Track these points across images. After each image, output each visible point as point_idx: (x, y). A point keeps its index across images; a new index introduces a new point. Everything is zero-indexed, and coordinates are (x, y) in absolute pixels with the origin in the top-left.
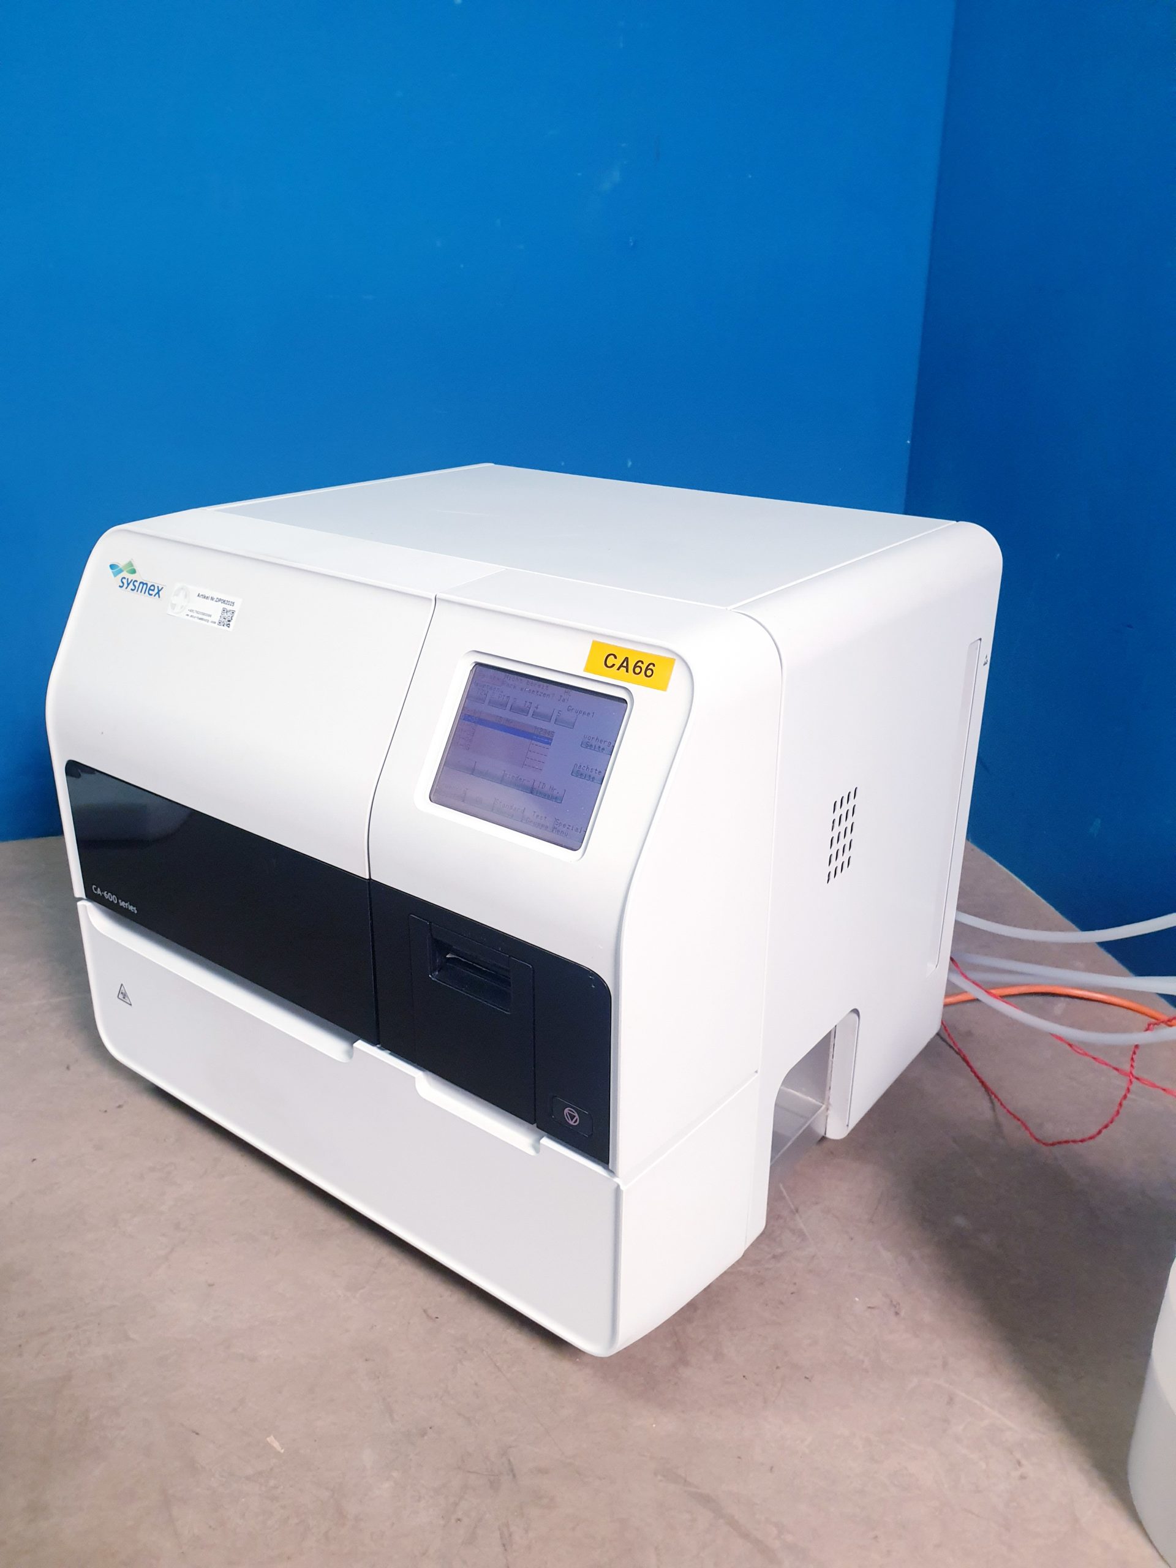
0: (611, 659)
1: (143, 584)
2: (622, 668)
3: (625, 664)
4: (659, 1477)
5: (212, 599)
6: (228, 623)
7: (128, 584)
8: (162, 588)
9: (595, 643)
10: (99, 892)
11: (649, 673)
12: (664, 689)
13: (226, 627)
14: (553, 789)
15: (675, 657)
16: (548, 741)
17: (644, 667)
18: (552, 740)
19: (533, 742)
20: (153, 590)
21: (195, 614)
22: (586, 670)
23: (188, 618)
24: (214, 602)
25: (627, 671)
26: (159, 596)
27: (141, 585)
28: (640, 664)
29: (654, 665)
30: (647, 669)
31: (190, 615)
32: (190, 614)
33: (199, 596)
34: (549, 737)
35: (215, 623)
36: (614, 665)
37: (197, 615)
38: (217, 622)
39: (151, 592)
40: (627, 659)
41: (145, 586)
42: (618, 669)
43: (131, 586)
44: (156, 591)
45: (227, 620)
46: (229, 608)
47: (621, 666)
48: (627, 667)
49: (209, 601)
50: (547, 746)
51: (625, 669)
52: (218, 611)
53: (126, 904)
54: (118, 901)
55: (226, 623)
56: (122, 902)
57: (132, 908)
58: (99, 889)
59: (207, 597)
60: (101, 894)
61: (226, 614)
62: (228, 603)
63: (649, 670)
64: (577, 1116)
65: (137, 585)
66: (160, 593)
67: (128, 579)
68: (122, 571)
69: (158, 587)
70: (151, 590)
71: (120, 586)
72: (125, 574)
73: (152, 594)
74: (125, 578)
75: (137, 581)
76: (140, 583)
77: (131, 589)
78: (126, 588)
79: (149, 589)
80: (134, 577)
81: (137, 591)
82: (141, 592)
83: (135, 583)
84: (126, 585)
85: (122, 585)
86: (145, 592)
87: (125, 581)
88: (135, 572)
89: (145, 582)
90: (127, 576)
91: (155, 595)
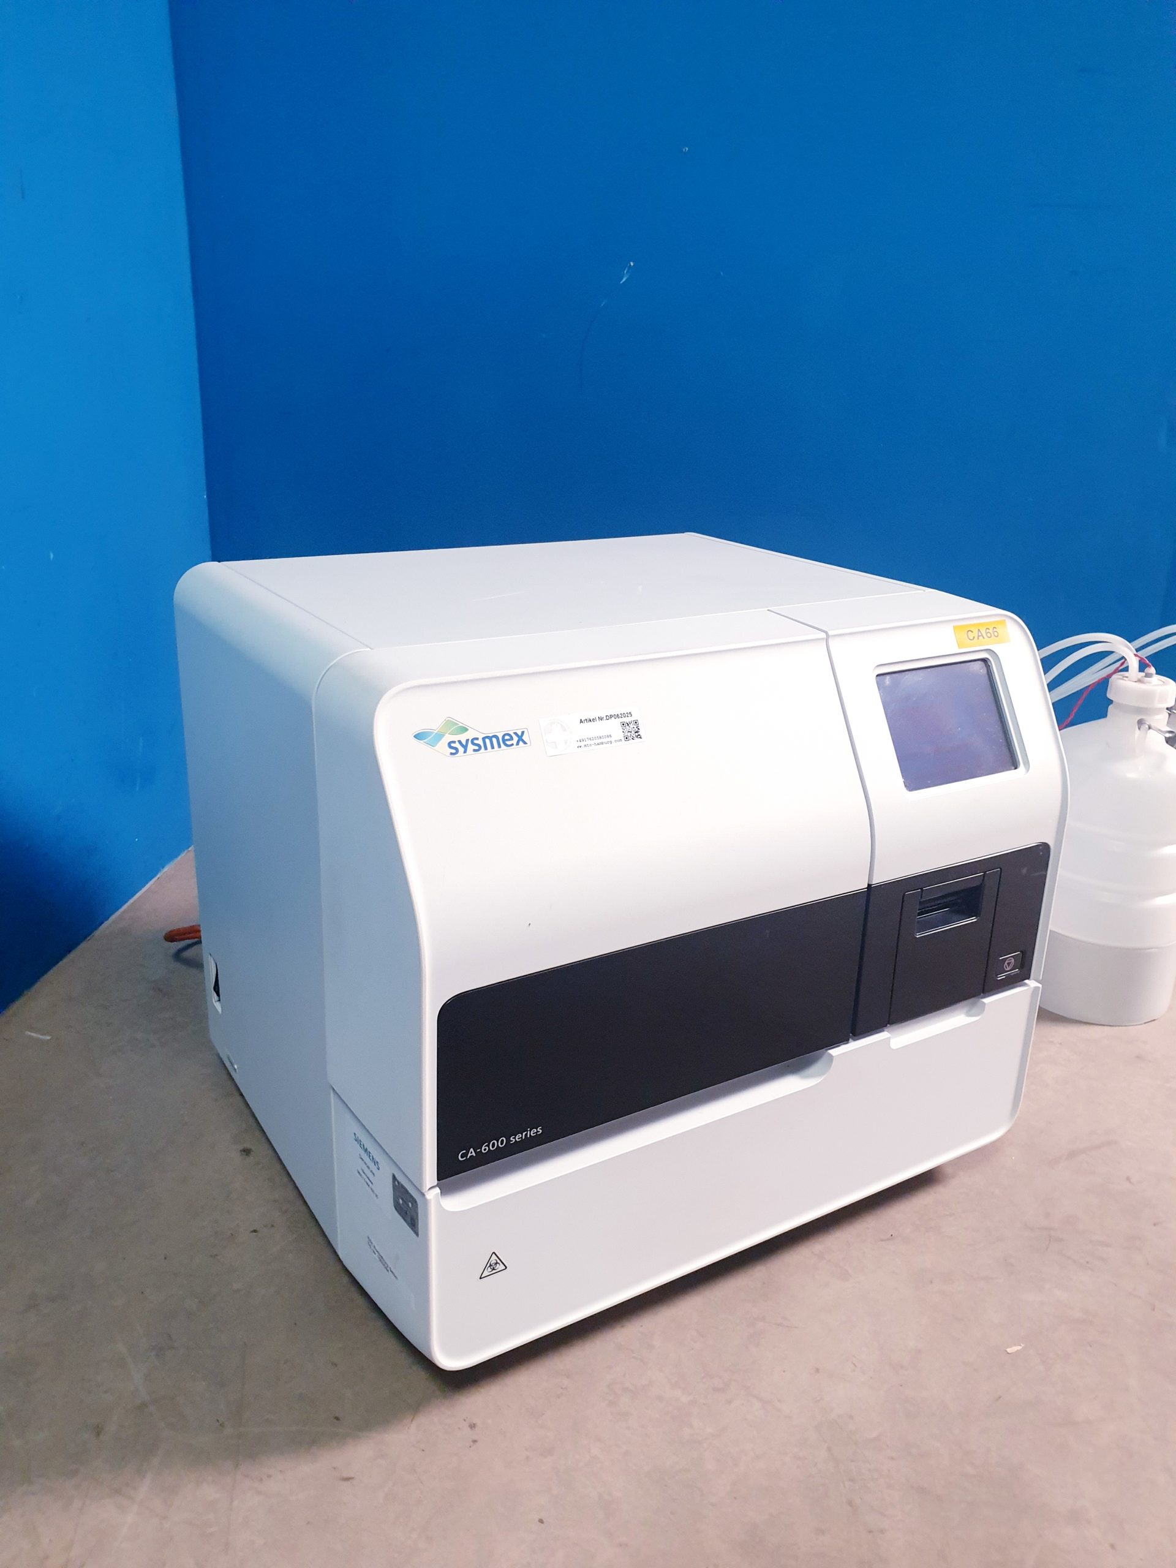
0: (971, 635)
1: (490, 738)
4: (1054, 1167)
5: (601, 719)
6: (637, 734)
7: (465, 747)
8: (523, 733)
9: (955, 627)
10: (470, 1154)
11: (996, 634)
12: (1007, 639)
13: (637, 740)
17: (991, 632)
20: (512, 739)
21: (589, 742)
22: (959, 647)
23: (583, 748)
24: (604, 722)
26: (525, 743)
27: (487, 741)
28: (988, 631)
29: (996, 628)
31: (583, 746)
32: (582, 744)
33: (581, 721)
35: (620, 740)
36: (974, 637)
37: (592, 742)
38: (623, 739)
39: (508, 743)
40: (979, 630)
41: (494, 740)
43: (471, 747)
44: (516, 739)
45: (633, 732)
46: (627, 720)
47: (979, 636)
49: (598, 722)
51: (982, 637)
52: (614, 728)
53: (524, 1134)
54: (508, 1140)
55: (634, 736)
56: (515, 1138)
57: (533, 1133)
58: (472, 1150)
59: (593, 719)
60: (474, 1155)
61: (627, 727)
62: (623, 715)
63: (995, 632)
64: (1013, 960)
65: (480, 742)
66: (523, 738)
67: (460, 742)
68: (439, 736)
69: (516, 734)
70: (505, 740)
71: (451, 754)
72: (448, 738)
73: (513, 745)
74: (454, 742)
75: (477, 739)
76: (484, 739)
77: (474, 750)
78: (465, 752)
79: (504, 741)
80: (469, 735)
81: (486, 749)
82: (493, 747)
83: (476, 742)
84: (461, 750)
85: (454, 751)
86: (499, 746)
87: (457, 745)
88: (466, 730)
89: (491, 735)
90: (456, 738)
91: (518, 744)
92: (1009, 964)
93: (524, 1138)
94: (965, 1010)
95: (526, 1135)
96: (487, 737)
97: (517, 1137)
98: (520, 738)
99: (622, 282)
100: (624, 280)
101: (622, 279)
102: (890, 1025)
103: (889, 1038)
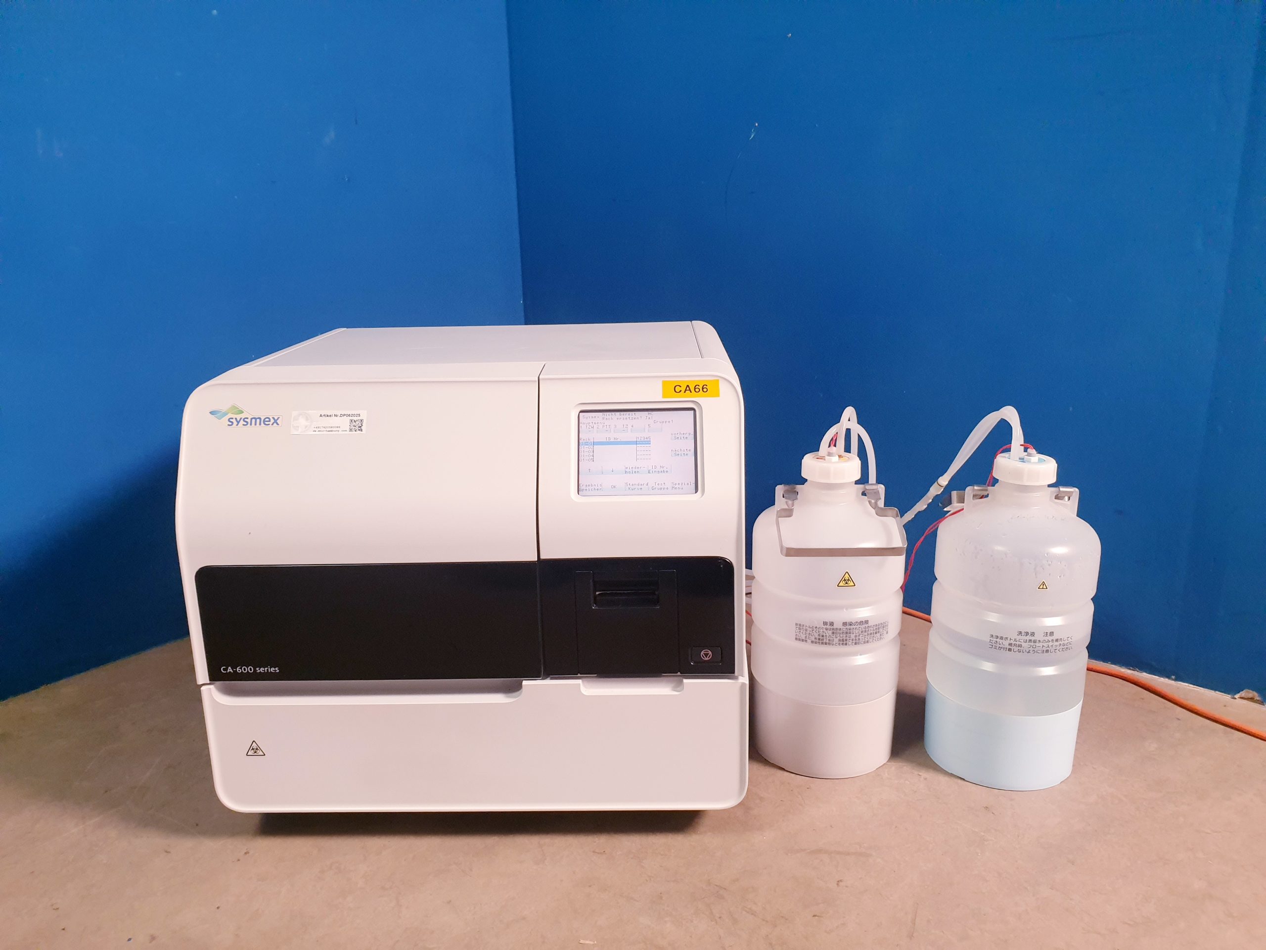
0: (678, 389)
1: (256, 419)
2: (687, 391)
3: (688, 389)
4: (789, 854)
5: (336, 416)
6: (360, 428)
7: (238, 422)
8: (278, 418)
9: (664, 383)
10: (230, 670)
11: (705, 390)
13: (358, 432)
14: (663, 467)
15: (720, 379)
16: (649, 443)
17: (701, 388)
18: (650, 441)
19: (638, 445)
20: (269, 421)
21: (322, 429)
22: (663, 397)
24: (338, 418)
25: (691, 392)
26: (278, 424)
27: (254, 420)
28: (697, 387)
29: (706, 385)
30: (703, 388)
31: (317, 431)
32: (317, 429)
33: (321, 416)
34: (648, 440)
35: (346, 431)
36: (681, 391)
37: (325, 429)
38: (348, 430)
39: (267, 423)
40: (688, 386)
41: (258, 420)
42: (685, 392)
43: (242, 422)
44: (272, 421)
45: (357, 427)
46: (355, 418)
47: (686, 390)
48: (690, 390)
49: (333, 417)
50: (649, 445)
51: (689, 391)
52: (345, 423)
53: (266, 669)
54: (255, 670)
55: (357, 429)
56: (259, 669)
57: (272, 670)
58: (230, 668)
59: (330, 416)
60: (232, 672)
61: (354, 423)
62: (353, 415)
63: (704, 388)
64: (710, 653)
65: (249, 420)
66: (278, 421)
67: (236, 419)
68: (225, 414)
69: (273, 418)
70: (266, 421)
71: (229, 425)
72: (230, 415)
73: (269, 424)
74: (232, 418)
75: (247, 418)
76: (252, 419)
77: (243, 425)
78: (237, 425)
79: (264, 421)
80: (243, 416)
81: (251, 424)
82: (256, 424)
83: (246, 420)
84: (235, 423)
85: (230, 424)
86: (260, 424)
87: (234, 421)
88: (243, 412)
89: (256, 417)
90: (234, 416)
91: (272, 425)
92: (706, 655)
93: (266, 671)
94: (671, 684)
95: (268, 670)
96: (254, 418)
97: (261, 669)
98: (276, 421)
102: (581, 674)
103: (580, 684)
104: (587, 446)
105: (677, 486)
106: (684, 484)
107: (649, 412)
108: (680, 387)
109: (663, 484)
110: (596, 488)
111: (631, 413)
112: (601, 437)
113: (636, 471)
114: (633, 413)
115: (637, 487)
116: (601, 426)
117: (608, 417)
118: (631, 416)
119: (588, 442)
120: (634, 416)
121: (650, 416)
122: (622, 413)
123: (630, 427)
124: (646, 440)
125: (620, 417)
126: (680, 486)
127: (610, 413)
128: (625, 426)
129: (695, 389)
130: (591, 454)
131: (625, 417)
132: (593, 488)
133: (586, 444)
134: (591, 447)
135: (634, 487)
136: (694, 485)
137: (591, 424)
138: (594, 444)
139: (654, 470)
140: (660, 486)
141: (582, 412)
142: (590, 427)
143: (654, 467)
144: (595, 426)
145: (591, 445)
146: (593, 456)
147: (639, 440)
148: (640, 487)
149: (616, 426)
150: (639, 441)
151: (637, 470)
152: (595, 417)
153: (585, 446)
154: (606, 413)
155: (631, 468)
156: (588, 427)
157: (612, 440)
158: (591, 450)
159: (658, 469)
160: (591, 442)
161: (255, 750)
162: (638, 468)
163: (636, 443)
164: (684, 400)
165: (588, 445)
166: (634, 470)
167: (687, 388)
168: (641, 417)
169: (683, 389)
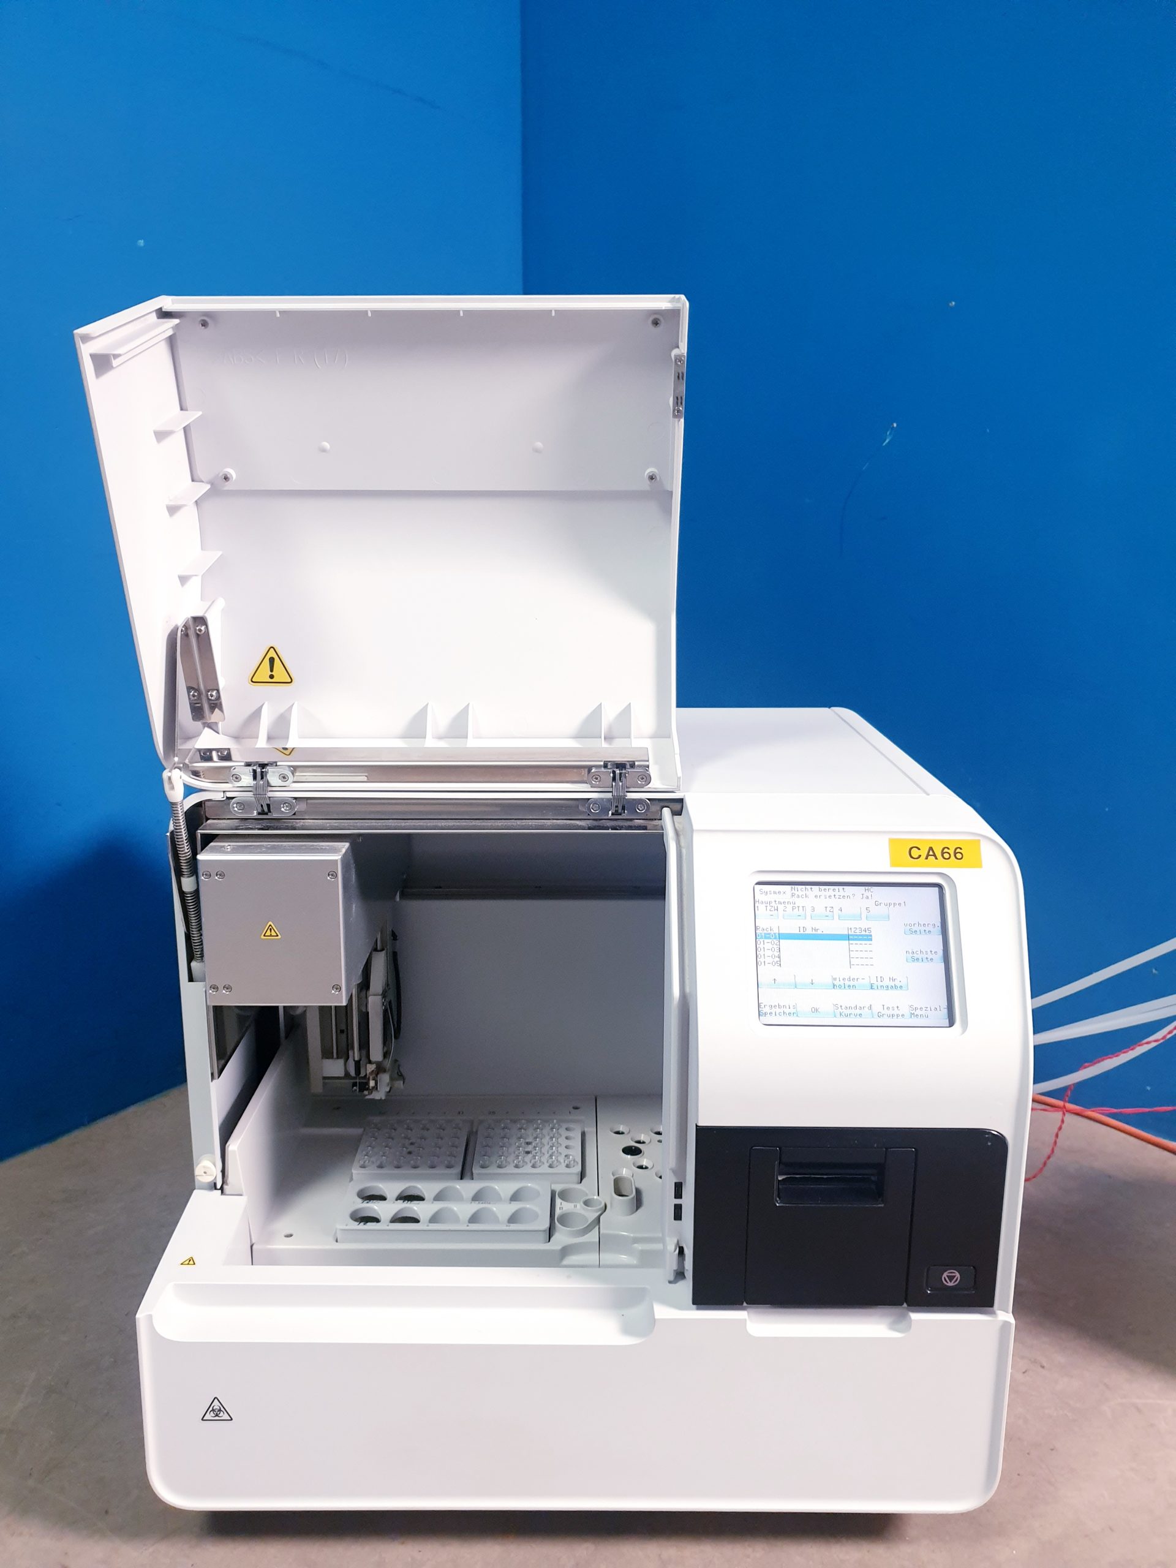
0: (915, 853)
2: (929, 857)
3: (931, 853)
9: (891, 841)
11: (959, 856)
12: (978, 864)
14: (894, 980)
15: (981, 838)
16: (869, 938)
17: (952, 852)
18: (871, 936)
19: (851, 942)
22: (892, 865)
25: (936, 859)
28: (946, 850)
29: (961, 849)
30: (955, 854)
34: (867, 933)
36: (920, 856)
40: (931, 849)
42: (927, 858)
47: (928, 855)
48: (934, 855)
50: (870, 942)
51: (933, 857)
63: (958, 854)
64: (958, 1275)
92: (951, 1278)
94: (889, 1320)
99: (884, 444)
100: (887, 441)
101: (885, 440)
102: (747, 1304)
103: (746, 1320)
104: (770, 941)
105: (918, 1012)
106: (929, 1009)
107: (867, 888)
108: (919, 849)
109: (896, 1009)
110: (787, 1011)
111: (836, 888)
112: (791, 926)
113: (850, 985)
114: (841, 888)
115: (853, 1011)
116: (789, 907)
117: (800, 893)
118: (837, 893)
119: (769, 934)
120: (842, 893)
121: (868, 894)
122: (823, 887)
123: (836, 911)
124: (863, 933)
125: (820, 893)
126: (923, 1012)
127: (803, 887)
128: (828, 909)
129: (943, 853)
130: (777, 954)
131: (827, 894)
132: (781, 1010)
133: (767, 936)
134: (776, 941)
135: (848, 1012)
136: (946, 1010)
137: (773, 904)
138: (781, 936)
139: (880, 984)
140: (891, 1012)
141: (759, 883)
142: (773, 909)
143: (879, 979)
144: (781, 907)
145: (775, 938)
146: (779, 957)
147: (853, 933)
148: (858, 1011)
149: (814, 910)
150: (852, 935)
151: (852, 983)
152: (779, 892)
153: (766, 941)
154: (796, 886)
155: (841, 979)
156: (769, 908)
157: (809, 931)
158: (775, 946)
159: (886, 982)
160: (775, 934)
161: (216, 1411)
162: (853, 979)
163: (848, 938)
164: (927, 872)
165: (769, 938)
166: (847, 983)
167: (929, 852)
168: (854, 895)
169: (924, 853)
